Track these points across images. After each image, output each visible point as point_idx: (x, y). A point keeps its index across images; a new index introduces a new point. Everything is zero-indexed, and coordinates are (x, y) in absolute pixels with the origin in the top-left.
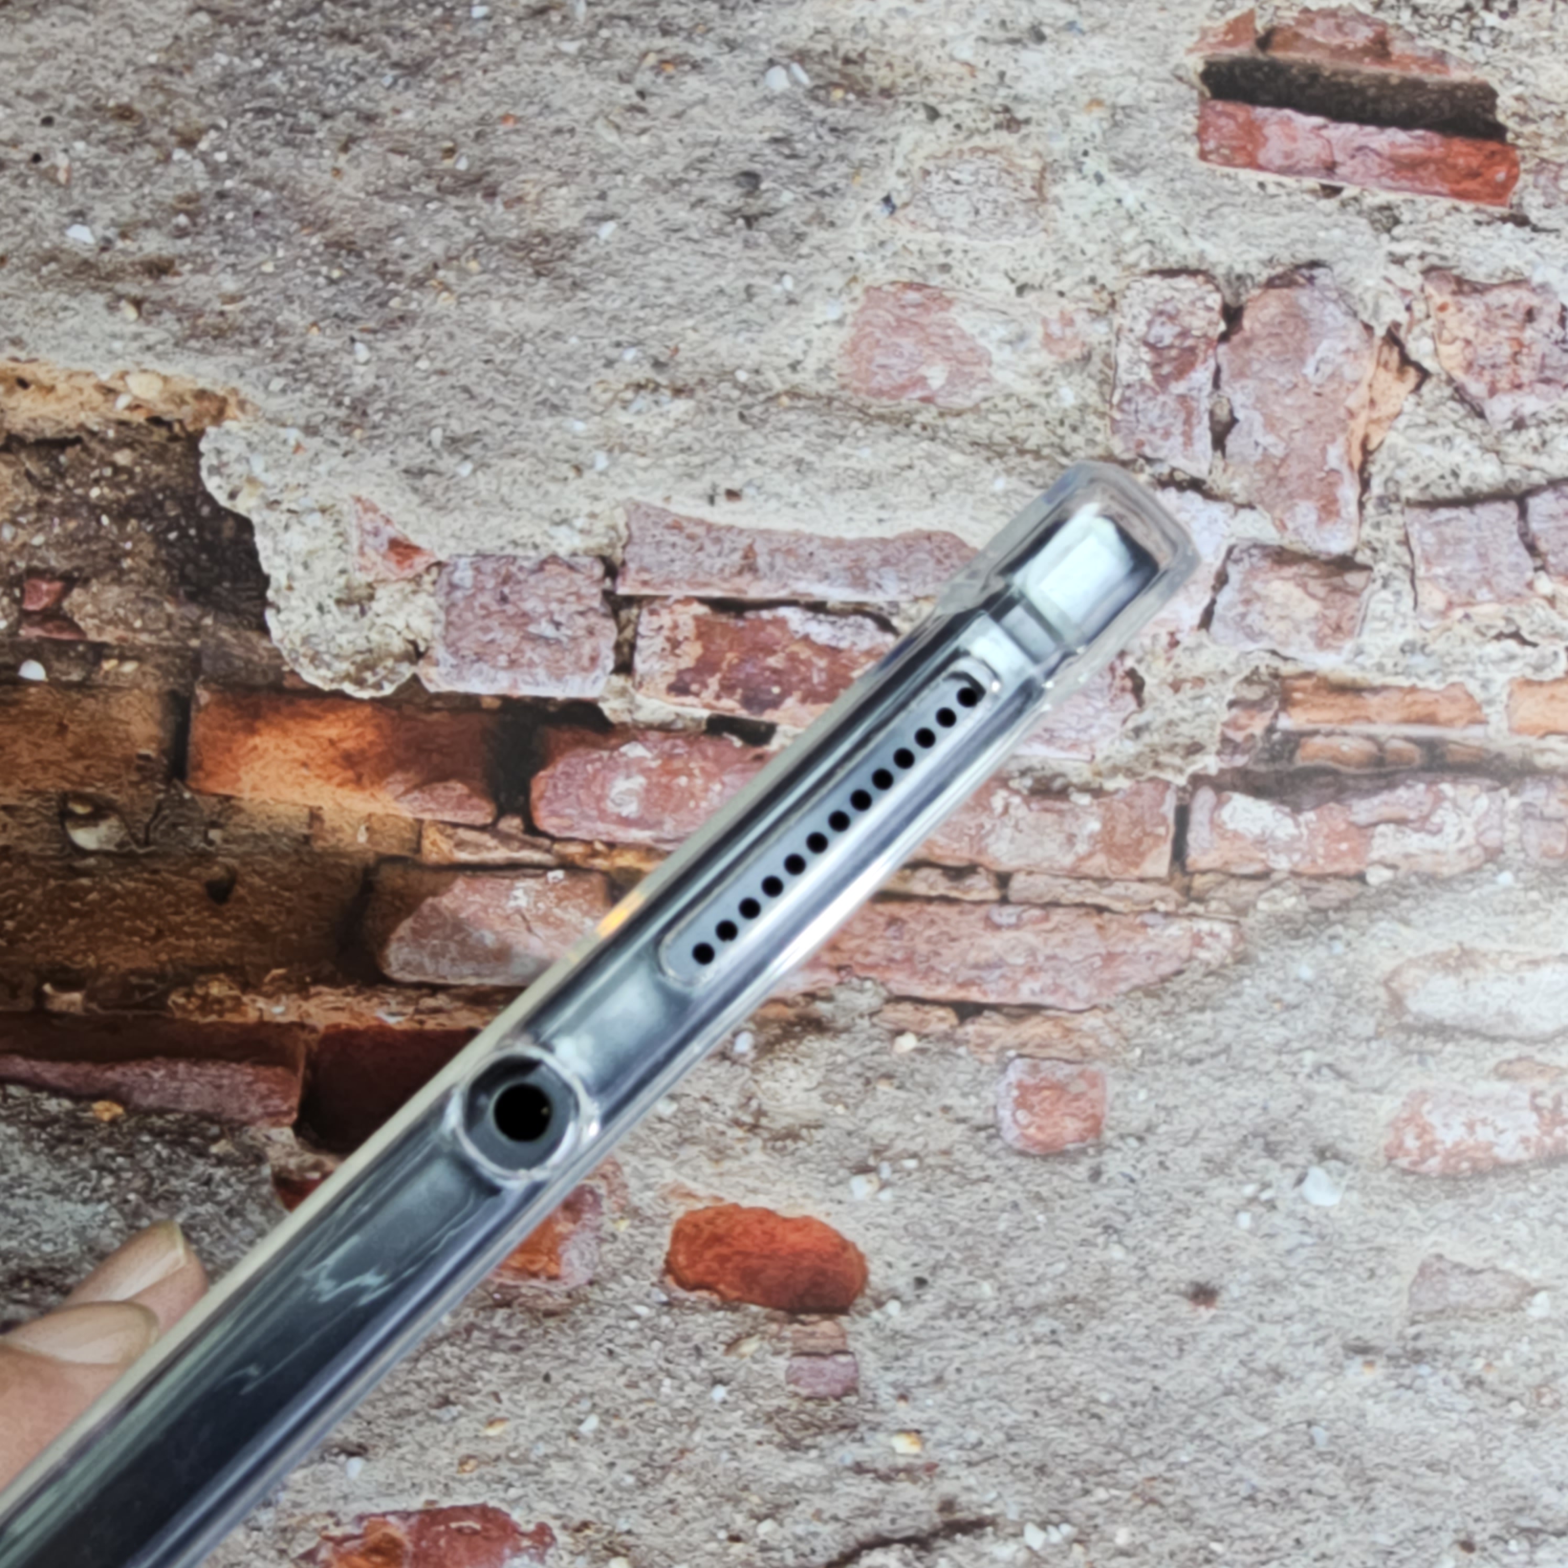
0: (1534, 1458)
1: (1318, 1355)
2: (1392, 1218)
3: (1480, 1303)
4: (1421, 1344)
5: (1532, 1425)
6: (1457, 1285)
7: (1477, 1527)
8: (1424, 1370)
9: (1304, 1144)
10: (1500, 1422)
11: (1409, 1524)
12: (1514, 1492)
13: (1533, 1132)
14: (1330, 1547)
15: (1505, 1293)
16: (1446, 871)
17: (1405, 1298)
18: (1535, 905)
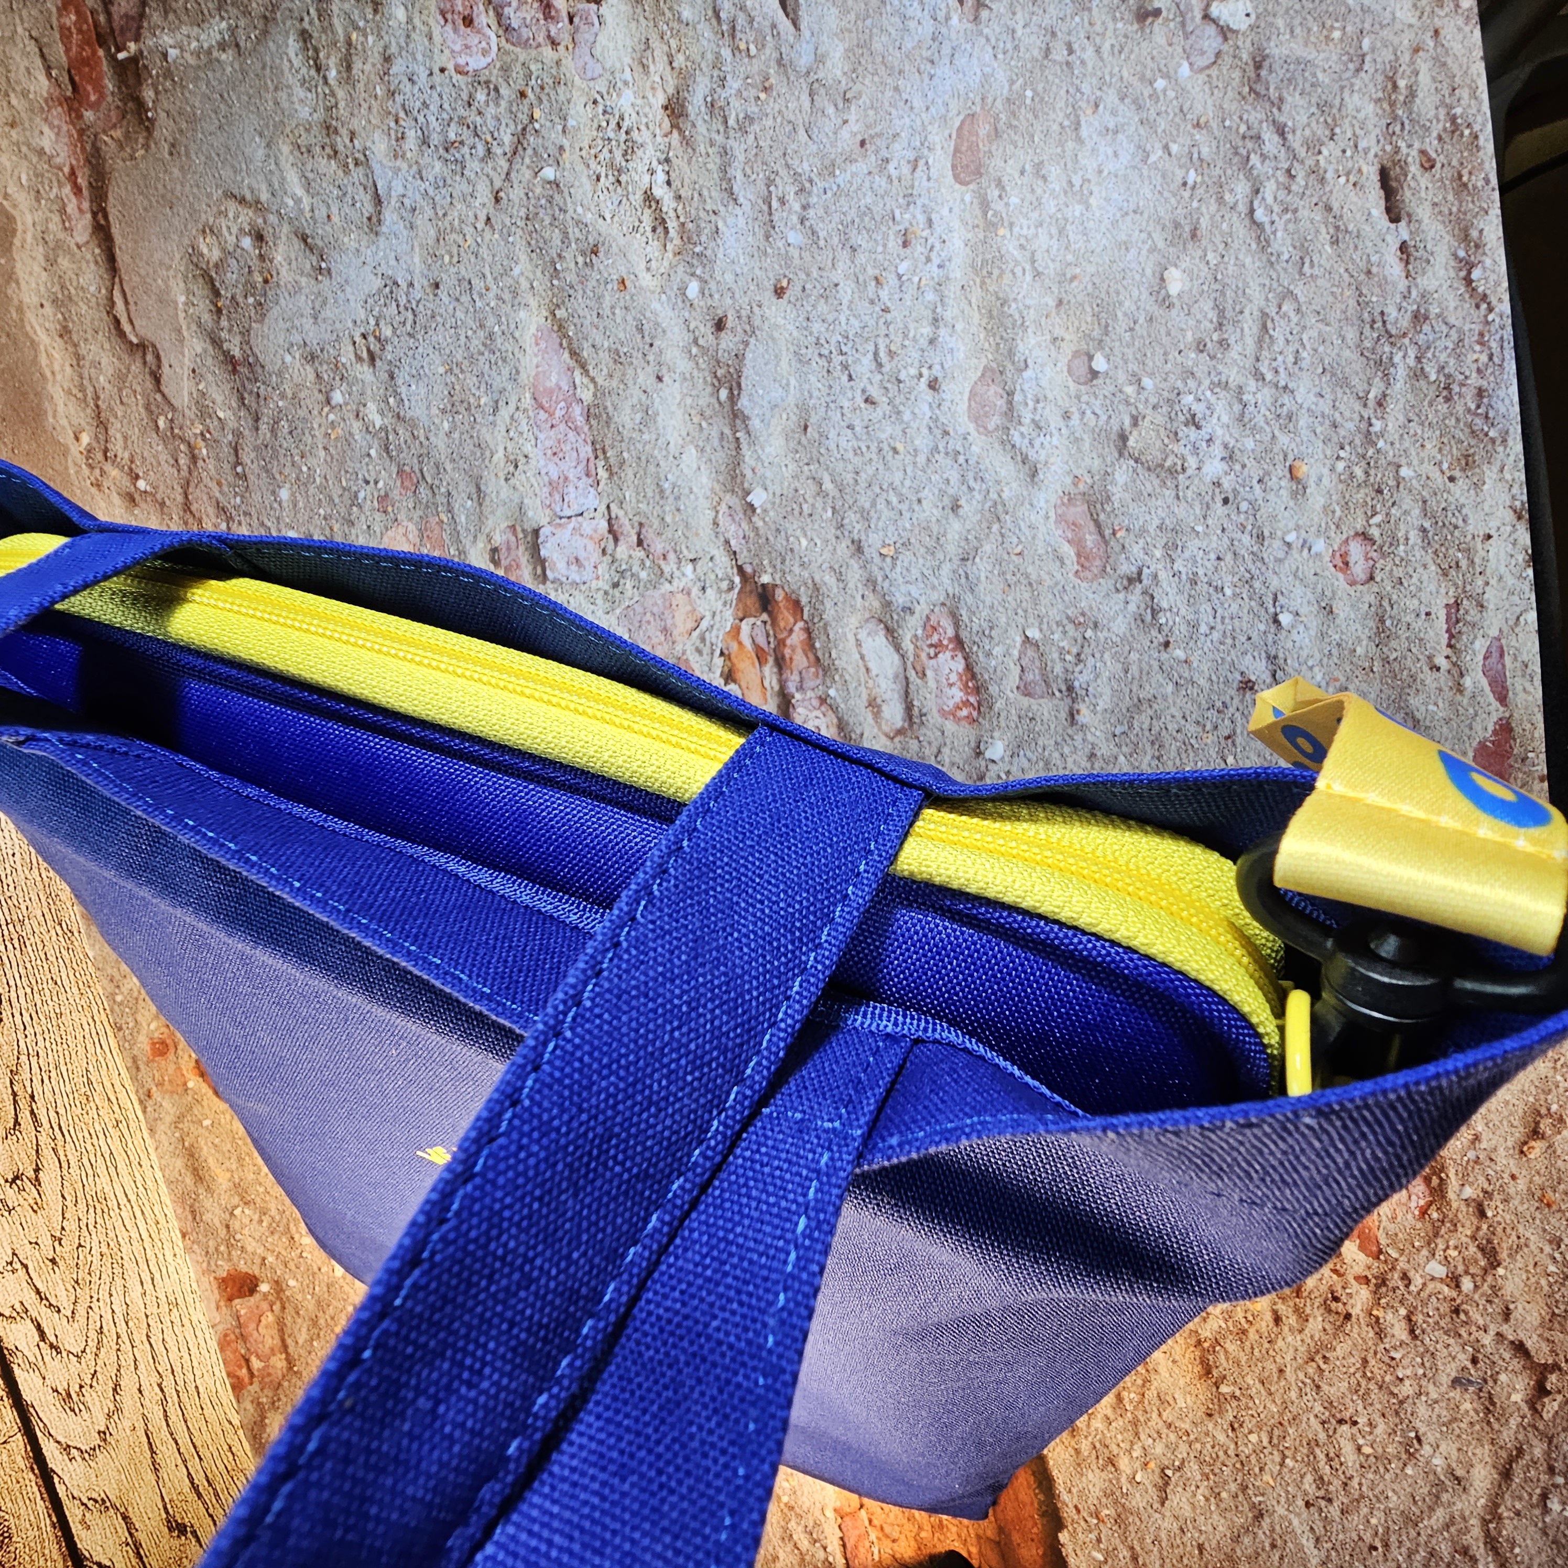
0: (1114, 619)
1: (1078, 738)
2: (1003, 714)
3: (1038, 663)
4: (1064, 688)
5: (1096, 625)
6: (1030, 677)
7: (1156, 642)
8: (1076, 684)
9: (976, 763)
10: (1097, 641)
11: (1160, 677)
12: (1133, 626)
13: (948, 654)
14: (1179, 715)
15: (1031, 652)
16: (835, 721)
17: (1041, 701)
18: (841, 676)
